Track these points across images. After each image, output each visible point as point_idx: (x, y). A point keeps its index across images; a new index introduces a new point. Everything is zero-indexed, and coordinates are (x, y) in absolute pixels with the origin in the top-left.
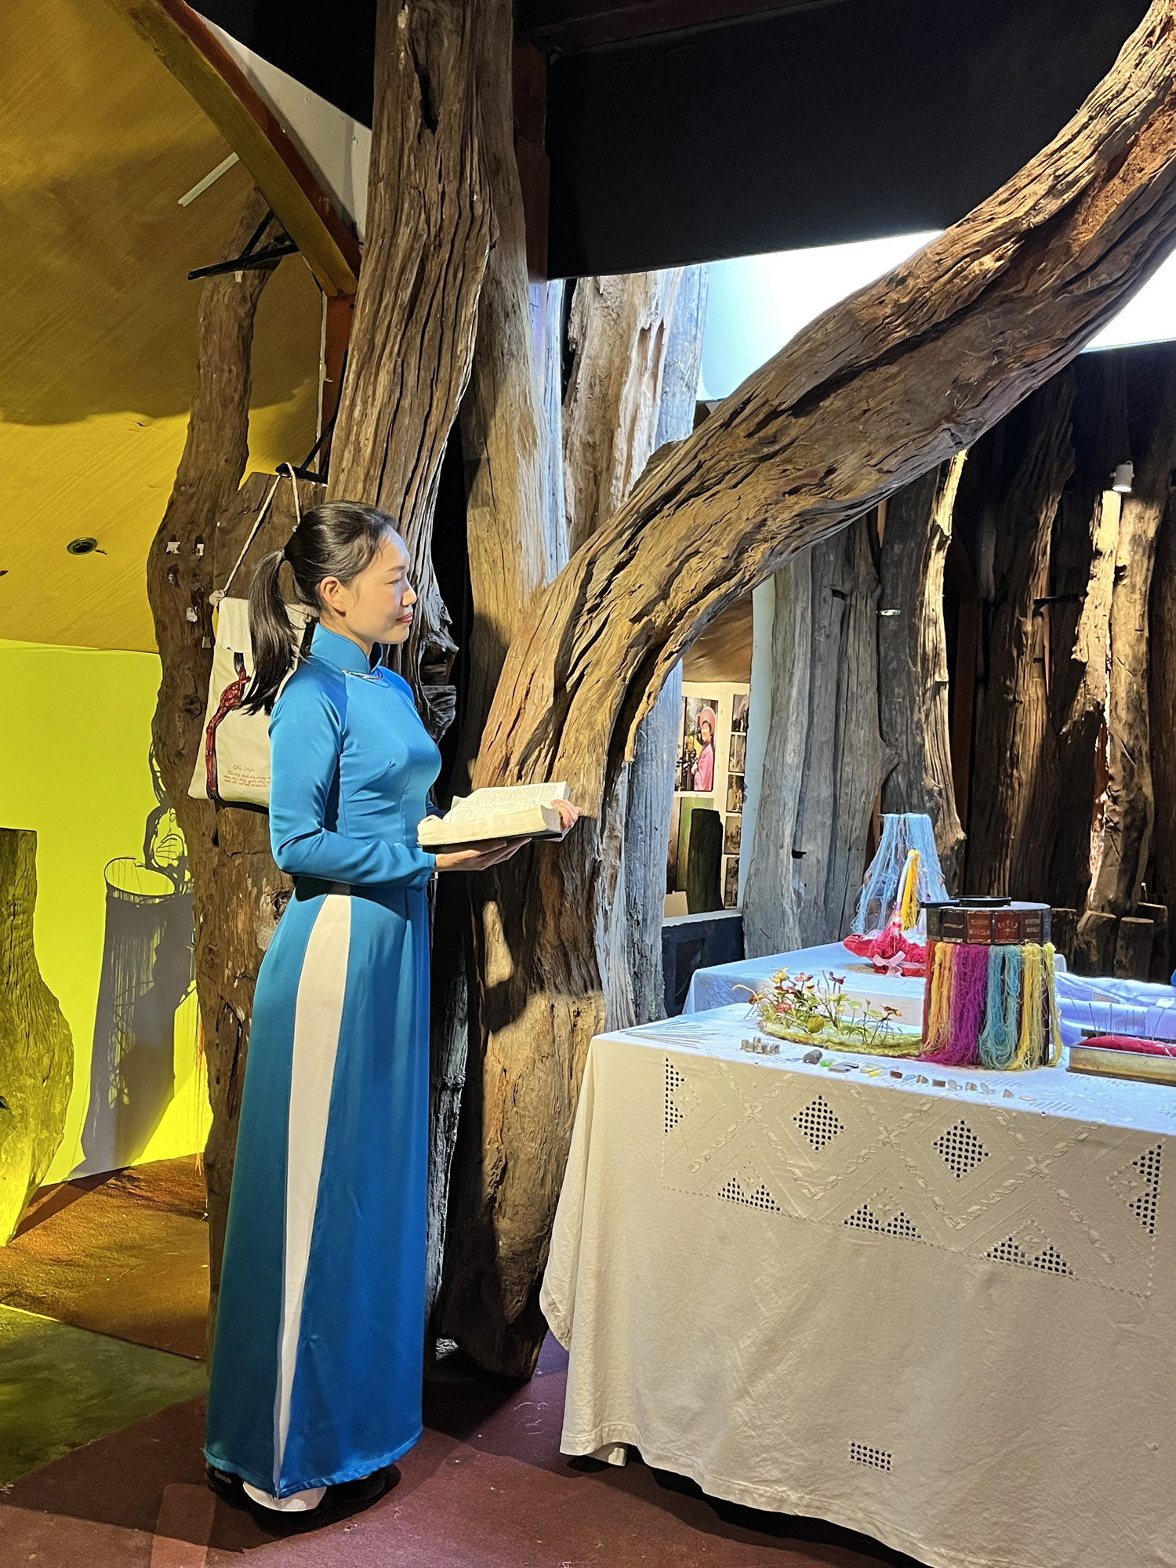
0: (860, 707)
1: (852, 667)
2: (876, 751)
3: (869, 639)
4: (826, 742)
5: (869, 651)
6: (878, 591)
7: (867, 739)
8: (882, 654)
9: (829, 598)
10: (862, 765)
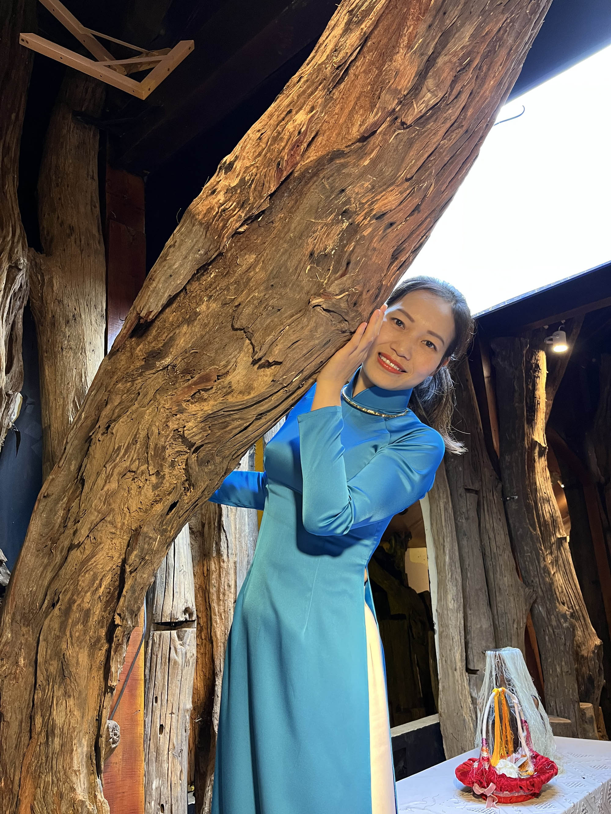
0: (501, 562)
1: (491, 537)
2: (518, 590)
3: (499, 517)
4: (481, 589)
5: (501, 524)
6: (500, 486)
7: (510, 583)
8: (512, 526)
9: (463, 494)
10: (510, 602)
